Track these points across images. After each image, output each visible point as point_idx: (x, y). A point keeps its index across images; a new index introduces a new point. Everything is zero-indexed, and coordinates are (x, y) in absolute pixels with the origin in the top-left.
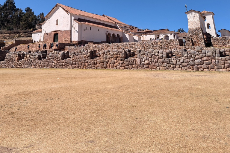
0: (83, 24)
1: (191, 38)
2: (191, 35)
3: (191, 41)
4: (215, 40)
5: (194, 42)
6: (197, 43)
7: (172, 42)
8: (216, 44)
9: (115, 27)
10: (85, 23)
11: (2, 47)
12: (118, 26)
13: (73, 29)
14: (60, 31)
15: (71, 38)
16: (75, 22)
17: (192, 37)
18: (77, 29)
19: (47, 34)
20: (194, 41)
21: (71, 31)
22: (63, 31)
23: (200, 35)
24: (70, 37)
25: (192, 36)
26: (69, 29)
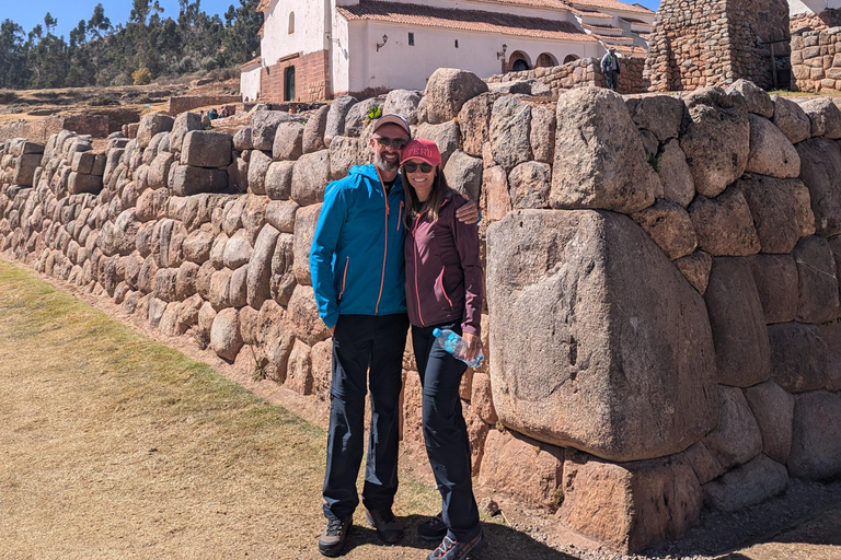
0: (369, 22)
1: (669, 48)
2: (670, 30)
3: (663, 66)
4: (814, 50)
5: (682, 69)
6: (697, 73)
7: (567, 75)
8: (816, 72)
9: (568, 27)
10: (387, 18)
11: (124, 126)
12: (580, 20)
13: (335, 45)
14: (297, 55)
15: (328, 83)
16: (341, 19)
17: (674, 44)
18: (345, 46)
19: (268, 69)
20: (683, 63)
21: (327, 54)
22: (307, 56)
23: (714, 26)
24: (326, 77)
25: (674, 37)
26: (320, 46)
